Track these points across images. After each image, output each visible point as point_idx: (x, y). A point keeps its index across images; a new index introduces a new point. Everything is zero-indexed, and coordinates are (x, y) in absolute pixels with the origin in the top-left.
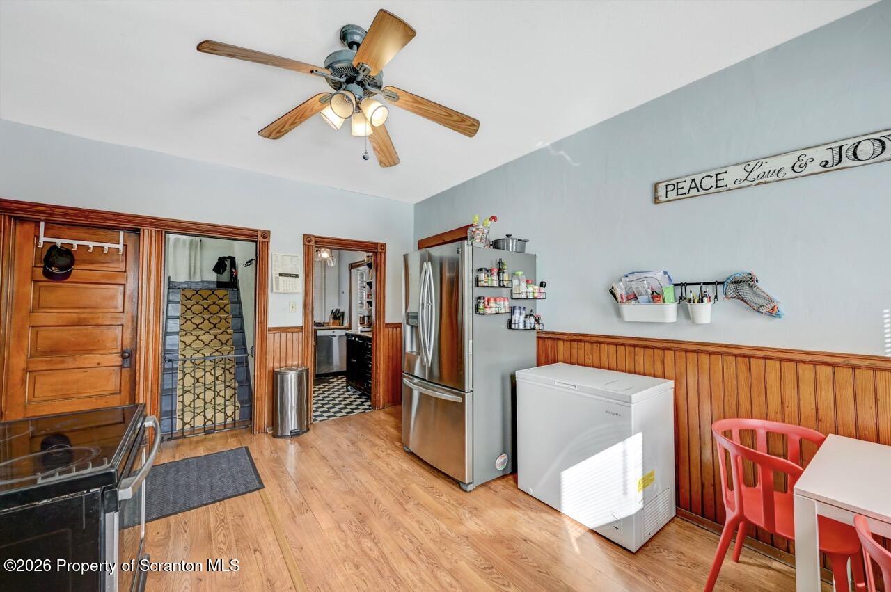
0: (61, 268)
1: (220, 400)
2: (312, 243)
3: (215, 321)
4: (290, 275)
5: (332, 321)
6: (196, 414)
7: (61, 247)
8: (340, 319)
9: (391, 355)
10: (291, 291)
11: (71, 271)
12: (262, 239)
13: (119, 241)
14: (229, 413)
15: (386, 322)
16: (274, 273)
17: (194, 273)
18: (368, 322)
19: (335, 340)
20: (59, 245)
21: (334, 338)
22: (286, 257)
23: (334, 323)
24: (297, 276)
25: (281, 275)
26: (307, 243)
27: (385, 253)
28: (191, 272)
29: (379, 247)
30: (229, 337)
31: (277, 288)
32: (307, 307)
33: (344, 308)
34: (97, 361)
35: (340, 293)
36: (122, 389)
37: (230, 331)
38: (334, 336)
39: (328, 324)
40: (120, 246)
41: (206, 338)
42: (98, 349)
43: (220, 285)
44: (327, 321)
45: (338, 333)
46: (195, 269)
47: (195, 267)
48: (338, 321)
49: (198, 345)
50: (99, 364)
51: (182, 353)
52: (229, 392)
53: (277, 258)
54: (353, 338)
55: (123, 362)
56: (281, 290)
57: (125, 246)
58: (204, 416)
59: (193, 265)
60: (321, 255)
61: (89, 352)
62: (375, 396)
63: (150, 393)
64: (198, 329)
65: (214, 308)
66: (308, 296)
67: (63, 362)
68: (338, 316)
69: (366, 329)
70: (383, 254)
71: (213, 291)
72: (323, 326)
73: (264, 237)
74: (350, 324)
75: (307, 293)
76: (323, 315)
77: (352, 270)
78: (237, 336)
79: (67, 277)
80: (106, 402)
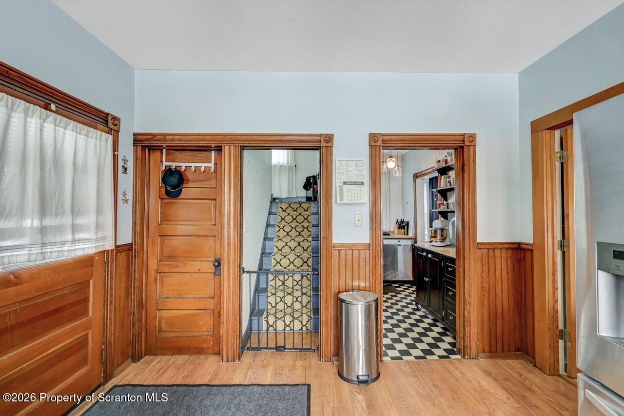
0: (174, 187)
1: (297, 306)
2: (379, 143)
3: (299, 230)
4: (355, 183)
5: (397, 230)
6: (277, 319)
7: (175, 169)
8: (404, 229)
9: (486, 285)
10: (356, 201)
11: (181, 189)
12: (325, 144)
13: (211, 161)
14: (304, 323)
15: (479, 241)
16: (338, 181)
17: (292, 191)
18: (442, 235)
19: (400, 249)
20: (173, 168)
21: (399, 247)
22: (350, 163)
23: (398, 232)
24: (362, 183)
25: (345, 183)
26: (373, 144)
27: (475, 146)
28: (290, 190)
29: (466, 139)
30: (309, 244)
31: (341, 198)
32: (375, 218)
33: (409, 218)
34: (198, 268)
35: (404, 203)
36: (215, 294)
37: (310, 239)
38: (400, 245)
39: (393, 232)
40: (212, 165)
41: (293, 244)
42: (200, 257)
43: (309, 199)
44: (392, 230)
45: (403, 242)
46: (292, 188)
47: (292, 186)
48: (402, 231)
49: (286, 250)
50: (200, 270)
51: (274, 257)
52: (305, 299)
53: (341, 163)
54: (425, 254)
55: (215, 269)
56: (345, 201)
57: (216, 164)
58: (284, 321)
59: (291, 185)
60: (387, 166)
61: (193, 258)
62: (464, 338)
63: (231, 303)
64: (288, 236)
65: (300, 219)
66: (375, 207)
67: (177, 266)
68: (403, 225)
69: (439, 244)
70: (471, 148)
71: (300, 204)
72: (389, 235)
73: (327, 142)
74: (416, 234)
75: (375, 203)
76: (389, 224)
77: (417, 180)
78: (314, 243)
79: (179, 195)
80: (205, 305)
